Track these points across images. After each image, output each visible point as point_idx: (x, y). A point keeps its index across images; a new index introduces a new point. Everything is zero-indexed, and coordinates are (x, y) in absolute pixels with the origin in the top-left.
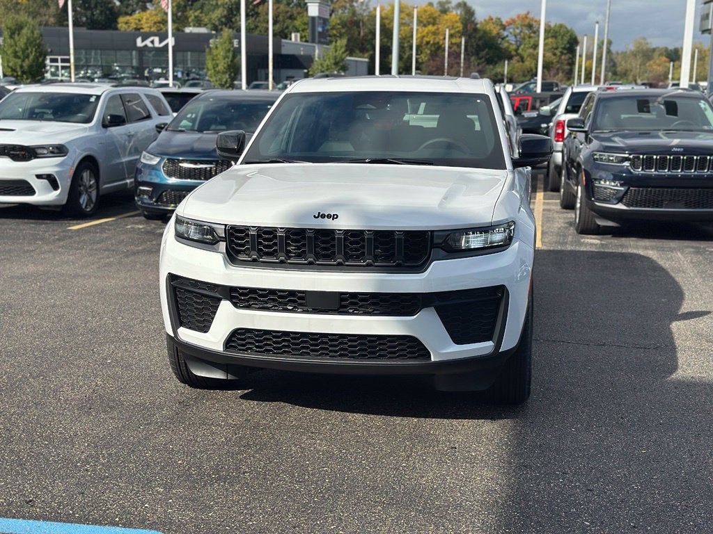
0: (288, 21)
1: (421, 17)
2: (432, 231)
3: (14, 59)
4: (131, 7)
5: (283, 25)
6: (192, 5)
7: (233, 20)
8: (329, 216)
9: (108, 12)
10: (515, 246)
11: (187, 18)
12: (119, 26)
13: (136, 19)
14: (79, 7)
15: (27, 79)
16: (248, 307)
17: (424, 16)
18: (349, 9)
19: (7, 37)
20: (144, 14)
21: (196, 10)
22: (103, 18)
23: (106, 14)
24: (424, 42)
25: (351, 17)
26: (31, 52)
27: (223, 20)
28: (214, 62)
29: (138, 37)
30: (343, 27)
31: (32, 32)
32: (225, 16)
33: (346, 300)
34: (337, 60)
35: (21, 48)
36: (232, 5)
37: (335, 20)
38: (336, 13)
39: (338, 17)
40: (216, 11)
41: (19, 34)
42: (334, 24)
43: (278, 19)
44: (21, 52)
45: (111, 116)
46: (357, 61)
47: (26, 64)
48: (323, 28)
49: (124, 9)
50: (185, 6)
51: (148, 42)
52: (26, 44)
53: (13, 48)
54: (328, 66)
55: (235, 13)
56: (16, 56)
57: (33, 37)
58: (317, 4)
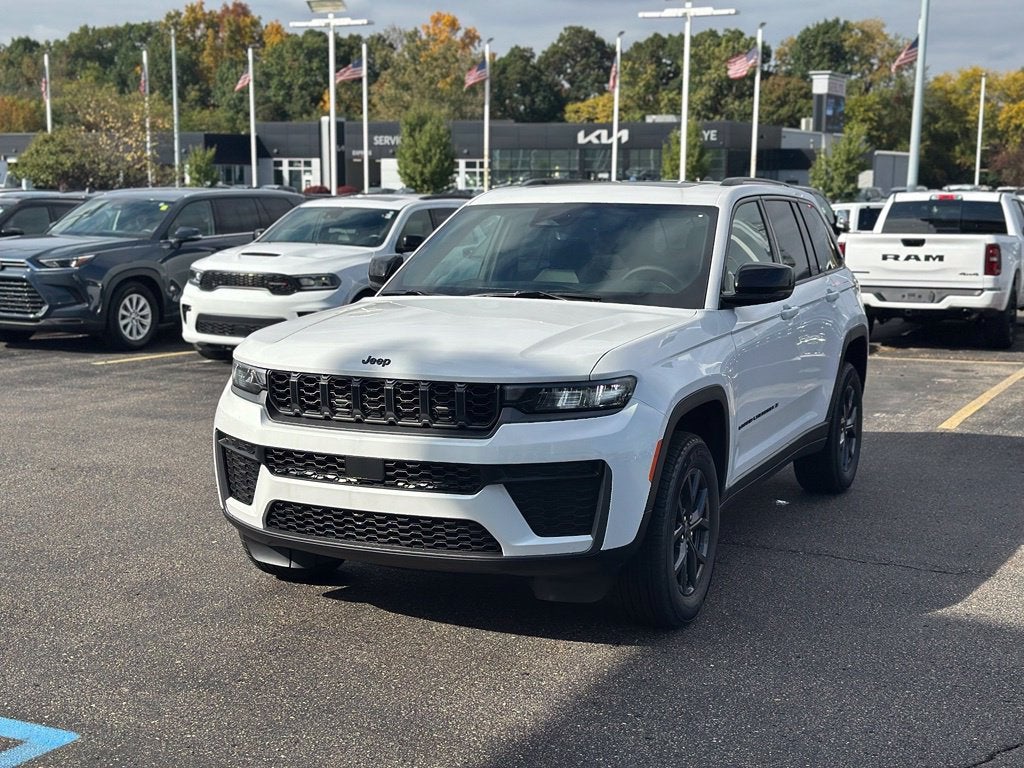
0: (802, 102)
1: (1009, 89)
2: (501, 385)
3: (412, 164)
4: (583, 91)
5: (795, 106)
6: (667, 84)
7: (723, 102)
8: (380, 362)
9: (552, 98)
10: (631, 409)
11: (657, 102)
12: (567, 116)
13: (589, 106)
14: (517, 92)
15: (428, 190)
16: (286, 474)
17: (1012, 88)
18: (896, 81)
19: (406, 135)
20: (601, 98)
21: (671, 91)
22: (546, 106)
23: (549, 100)
24: (1012, 126)
25: (898, 92)
26: (435, 155)
27: (709, 103)
28: (673, 163)
29: (579, 131)
30: (885, 108)
31: (438, 128)
32: (711, 98)
33: (392, 469)
34: (852, 155)
35: (422, 149)
36: (722, 82)
37: (872, 98)
38: (876, 87)
39: (877, 92)
40: (698, 90)
41: (420, 131)
42: (870, 102)
43: (787, 99)
44: (422, 155)
45: (408, 238)
46: (894, 156)
47: (427, 171)
48: (835, 110)
49: (574, 94)
50: (657, 86)
51: (592, 138)
52: (428, 144)
53: (411, 150)
54: (836, 164)
55: (725, 92)
56: (416, 160)
57: (438, 135)
58: (827, 76)
